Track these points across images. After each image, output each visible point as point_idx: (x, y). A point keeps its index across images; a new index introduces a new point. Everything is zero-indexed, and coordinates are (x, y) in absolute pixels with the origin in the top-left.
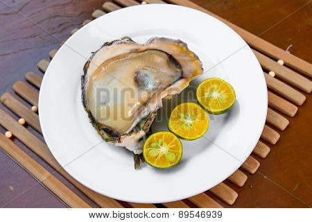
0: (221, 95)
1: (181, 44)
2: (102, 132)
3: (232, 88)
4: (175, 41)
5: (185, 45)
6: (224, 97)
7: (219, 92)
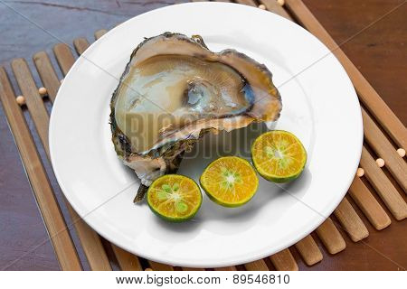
0: (285, 158)
1: (264, 72)
2: (117, 140)
3: (306, 154)
4: (258, 65)
5: (270, 75)
6: (289, 161)
7: (286, 153)
